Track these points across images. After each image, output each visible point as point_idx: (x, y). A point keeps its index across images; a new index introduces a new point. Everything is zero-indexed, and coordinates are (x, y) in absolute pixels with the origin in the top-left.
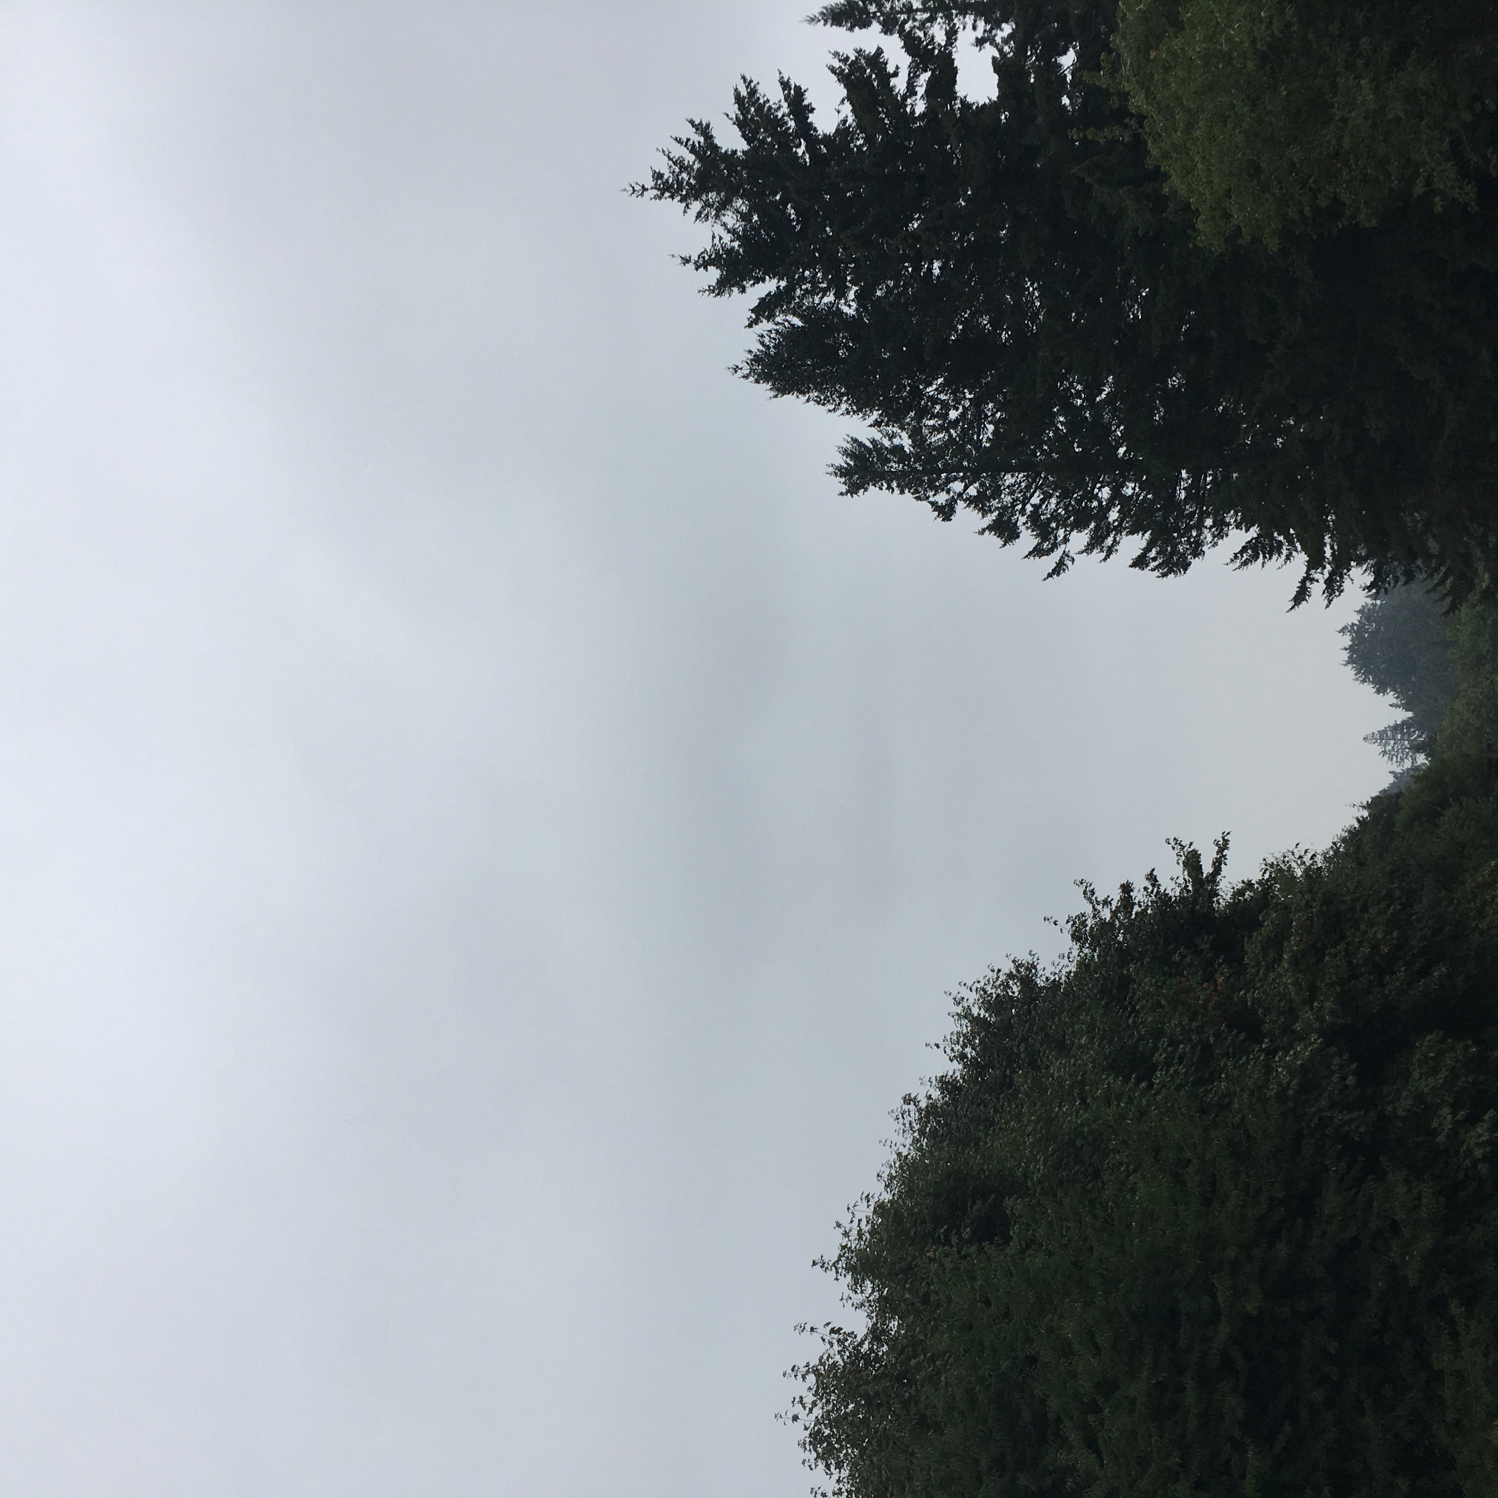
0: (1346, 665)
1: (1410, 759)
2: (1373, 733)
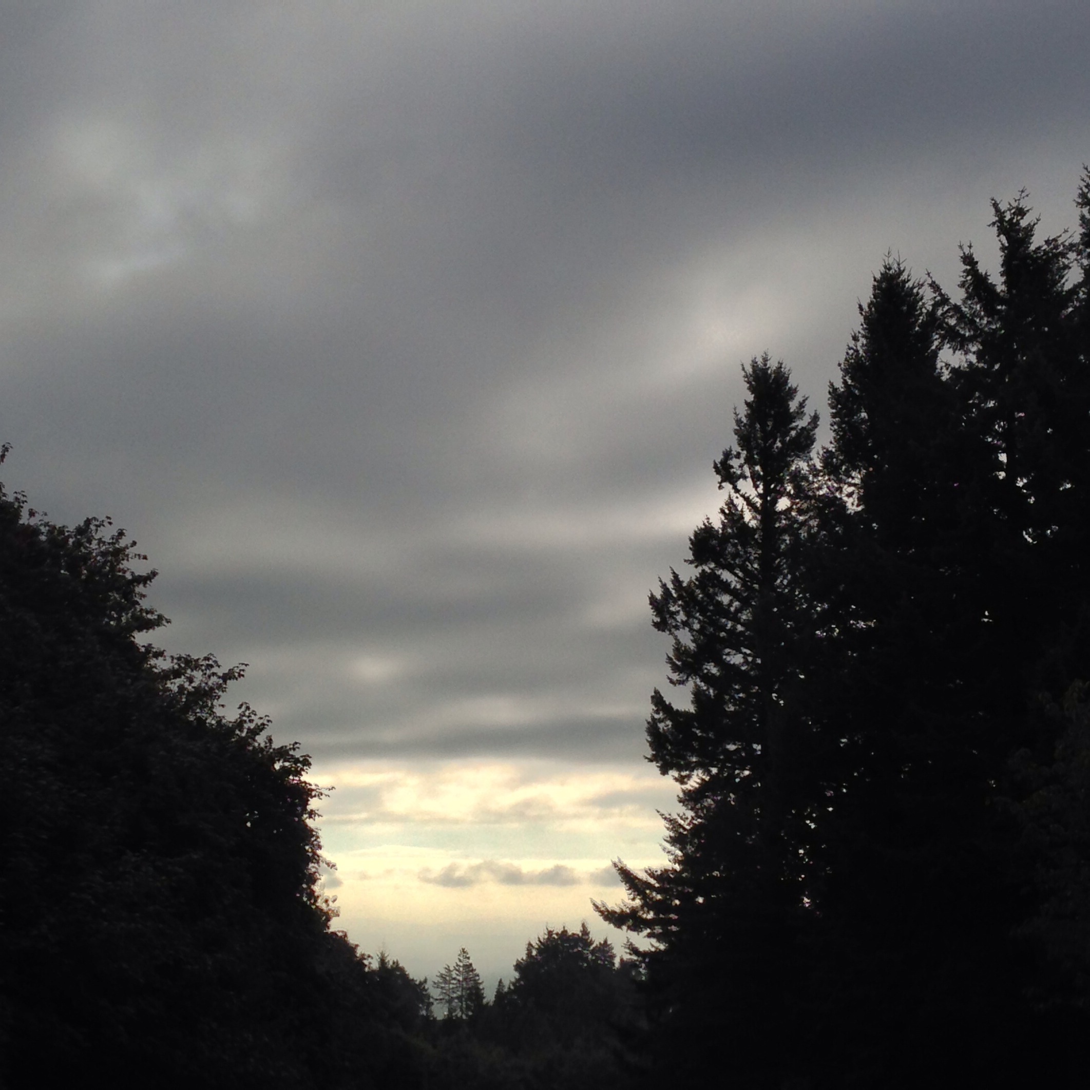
0: (547, 929)
1: (441, 997)
2: (468, 958)
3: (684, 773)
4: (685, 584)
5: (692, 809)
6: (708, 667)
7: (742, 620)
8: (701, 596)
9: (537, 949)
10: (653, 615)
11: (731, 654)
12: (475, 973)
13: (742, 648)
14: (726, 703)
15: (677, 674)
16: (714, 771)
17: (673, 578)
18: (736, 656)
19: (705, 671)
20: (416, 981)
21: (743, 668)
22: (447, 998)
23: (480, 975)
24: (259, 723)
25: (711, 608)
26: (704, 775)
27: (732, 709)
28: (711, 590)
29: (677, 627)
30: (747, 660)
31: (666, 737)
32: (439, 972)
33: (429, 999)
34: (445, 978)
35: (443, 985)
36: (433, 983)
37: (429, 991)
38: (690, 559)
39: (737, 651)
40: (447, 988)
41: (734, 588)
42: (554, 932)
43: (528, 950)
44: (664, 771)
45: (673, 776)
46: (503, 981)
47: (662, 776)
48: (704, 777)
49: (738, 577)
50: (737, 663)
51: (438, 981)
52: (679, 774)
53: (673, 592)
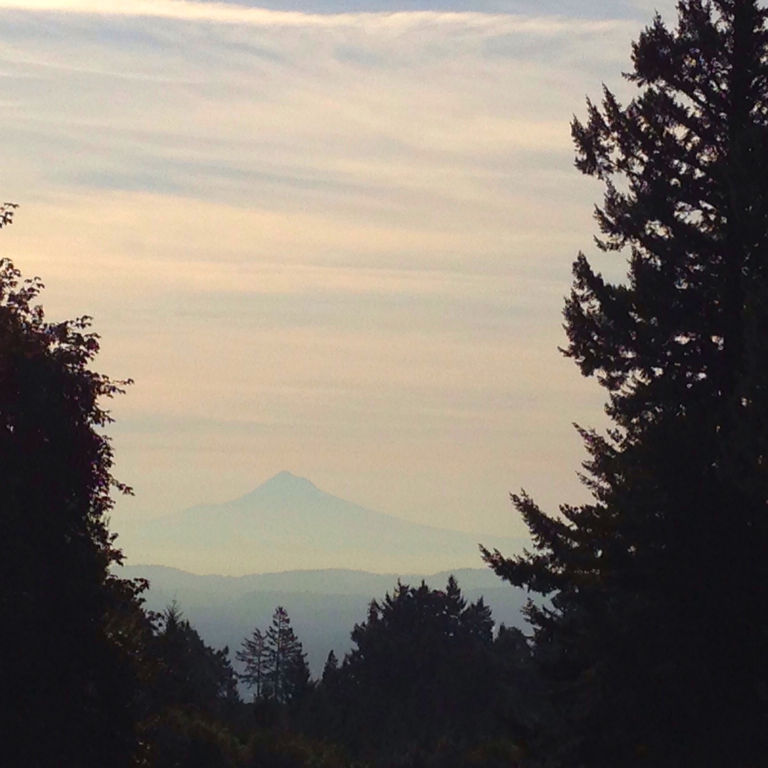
3: (613, 374)
4: (622, 110)
5: (624, 424)
6: (652, 227)
7: (702, 162)
8: (645, 126)
9: (383, 611)
10: (576, 150)
11: (686, 208)
12: (296, 641)
13: (701, 202)
14: (676, 279)
15: (609, 234)
16: (658, 371)
17: (605, 99)
18: (692, 213)
19: (649, 232)
20: (214, 650)
21: (702, 230)
22: (256, 674)
23: (303, 644)
24: (27, 286)
25: (660, 144)
26: (644, 377)
27: (685, 286)
28: (660, 119)
29: (609, 169)
30: (708, 218)
31: (592, 321)
32: (246, 639)
33: (231, 676)
34: (254, 647)
35: (251, 657)
36: (236, 654)
37: (231, 664)
38: (631, 73)
39: (693, 206)
40: (256, 661)
41: (693, 116)
42: (410, 588)
43: (371, 612)
44: (587, 371)
45: (598, 377)
46: (334, 653)
47: (583, 377)
48: (643, 381)
49: (699, 102)
50: (694, 222)
51: (244, 651)
52: (608, 375)
53: (606, 119)
